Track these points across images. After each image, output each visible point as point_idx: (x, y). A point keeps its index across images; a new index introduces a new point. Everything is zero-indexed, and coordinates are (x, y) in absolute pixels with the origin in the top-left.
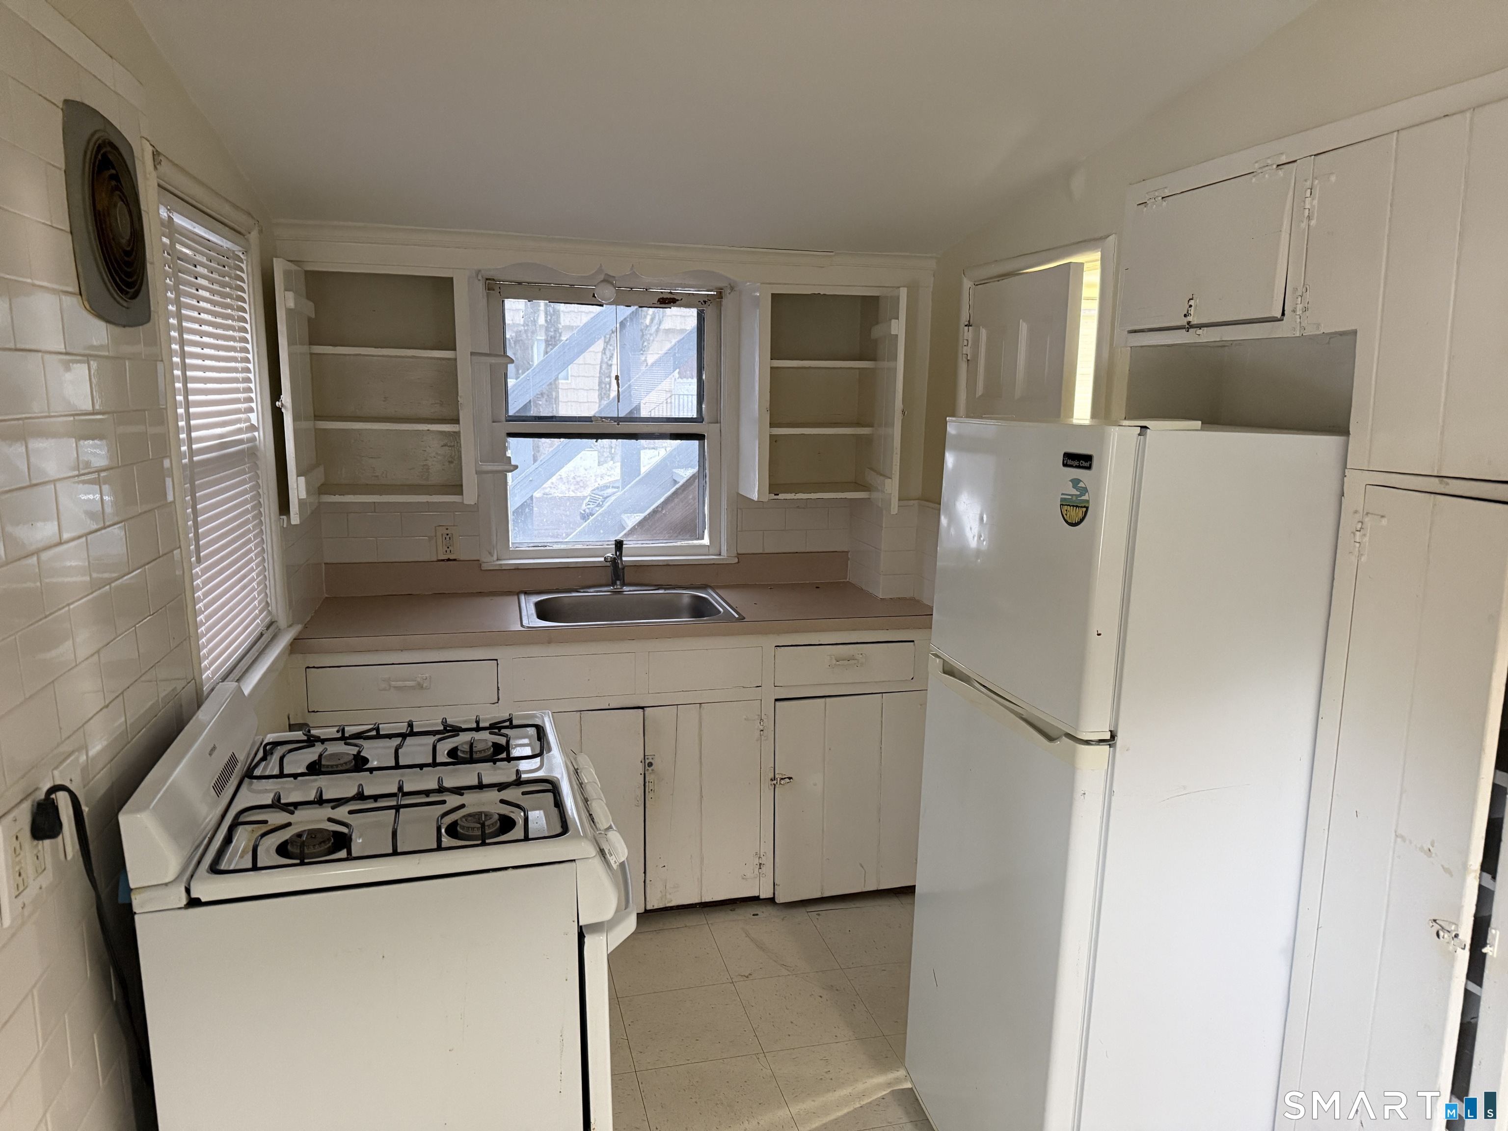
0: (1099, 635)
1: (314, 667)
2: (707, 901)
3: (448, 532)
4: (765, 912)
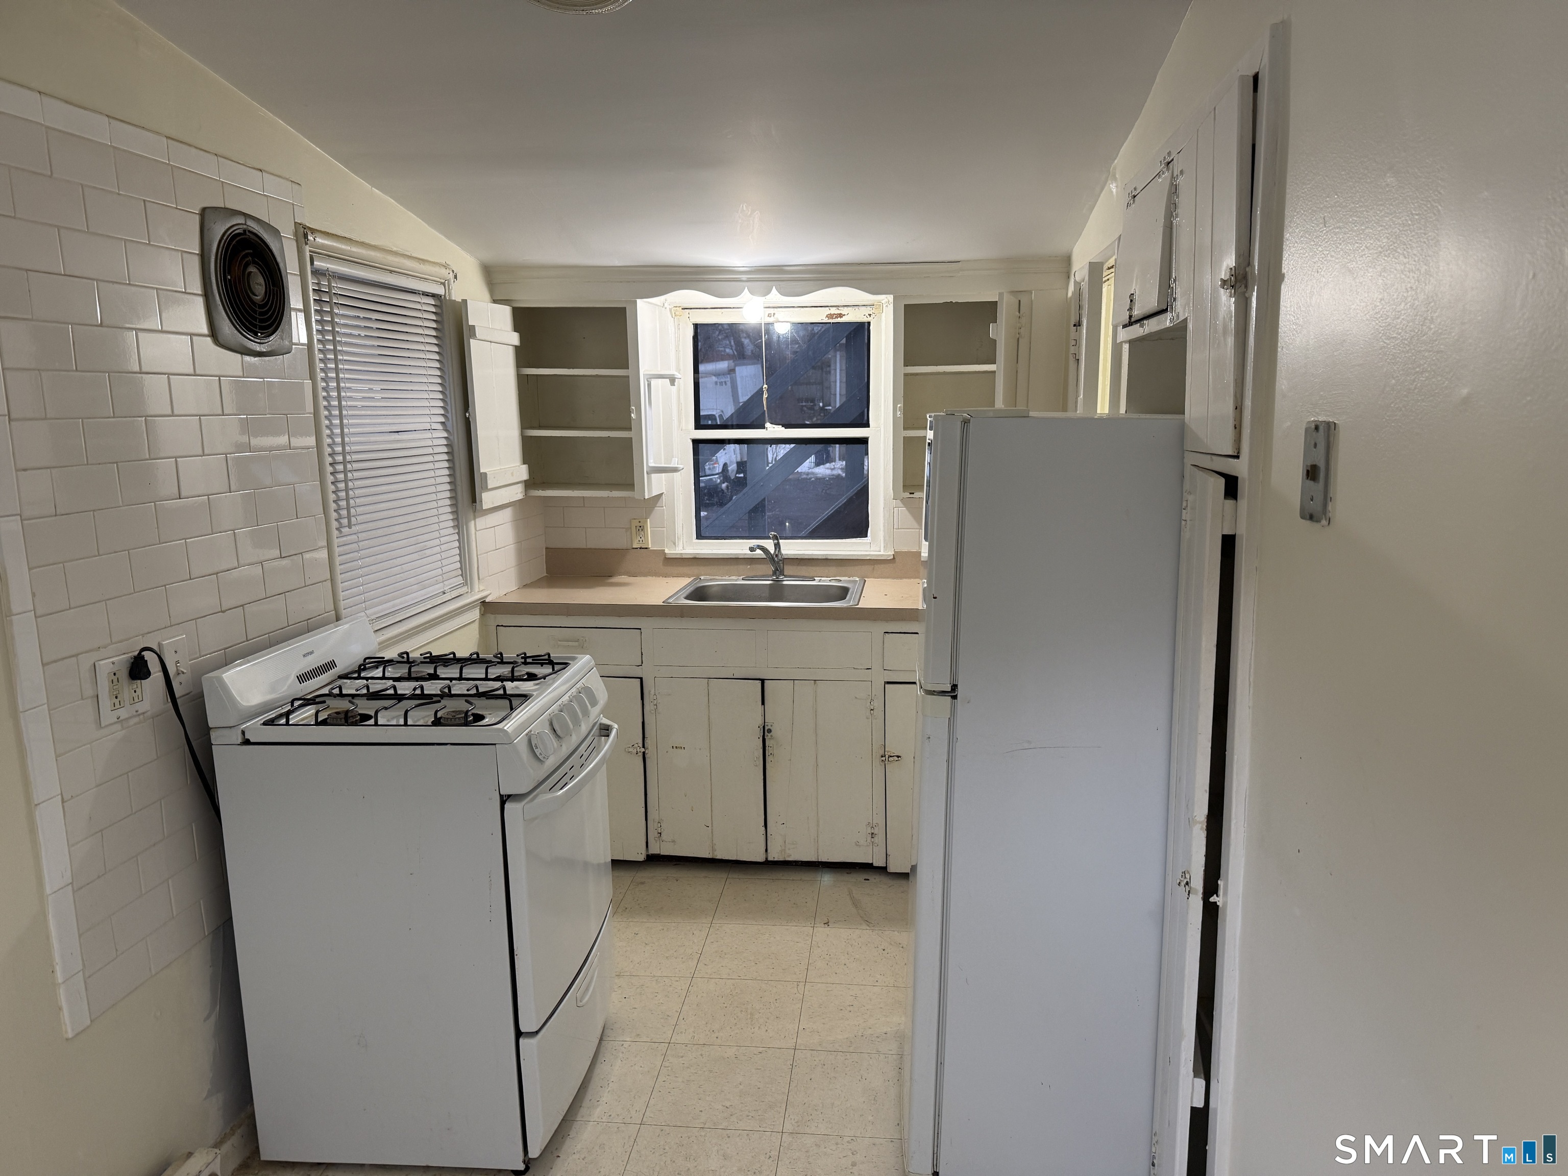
0: (935, 598)
1: (502, 626)
2: (824, 861)
3: (640, 524)
4: (875, 879)
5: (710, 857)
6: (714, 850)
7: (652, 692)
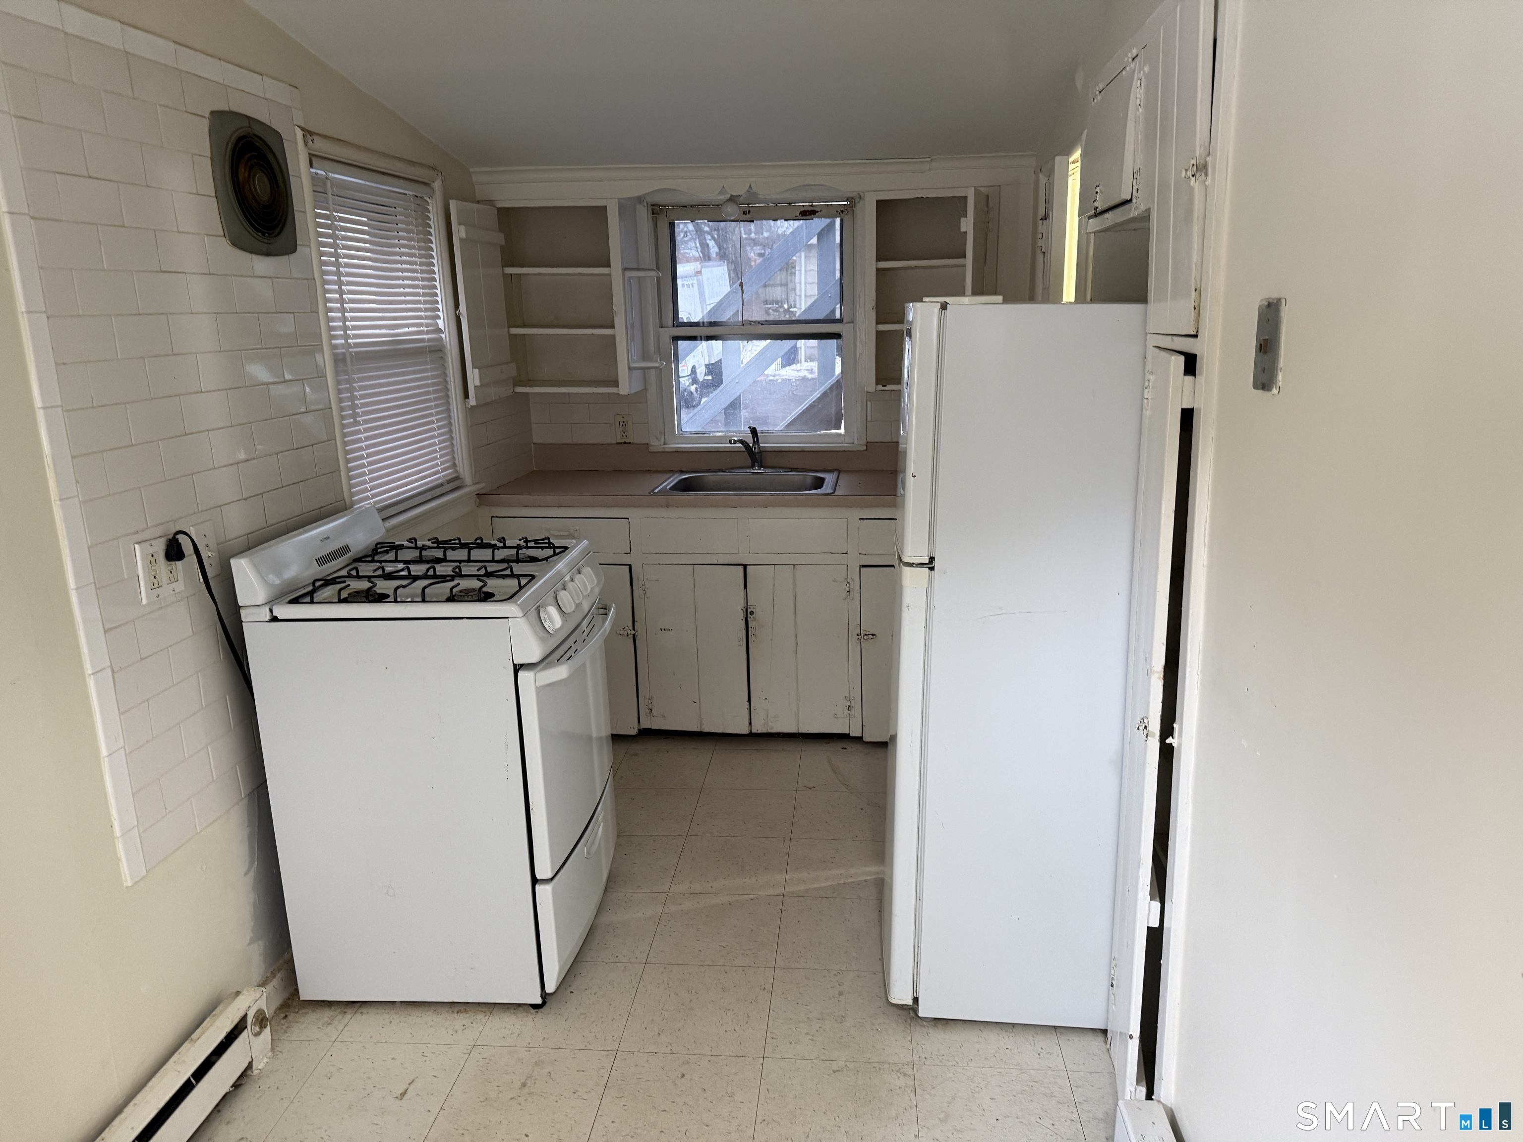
0: (914, 476)
1: (497, 517)
2: (804, 732)
3: (623, 420)
4: (852, 747)
5: (698, 730)
6: (701, 724)
7: (641, 577)
